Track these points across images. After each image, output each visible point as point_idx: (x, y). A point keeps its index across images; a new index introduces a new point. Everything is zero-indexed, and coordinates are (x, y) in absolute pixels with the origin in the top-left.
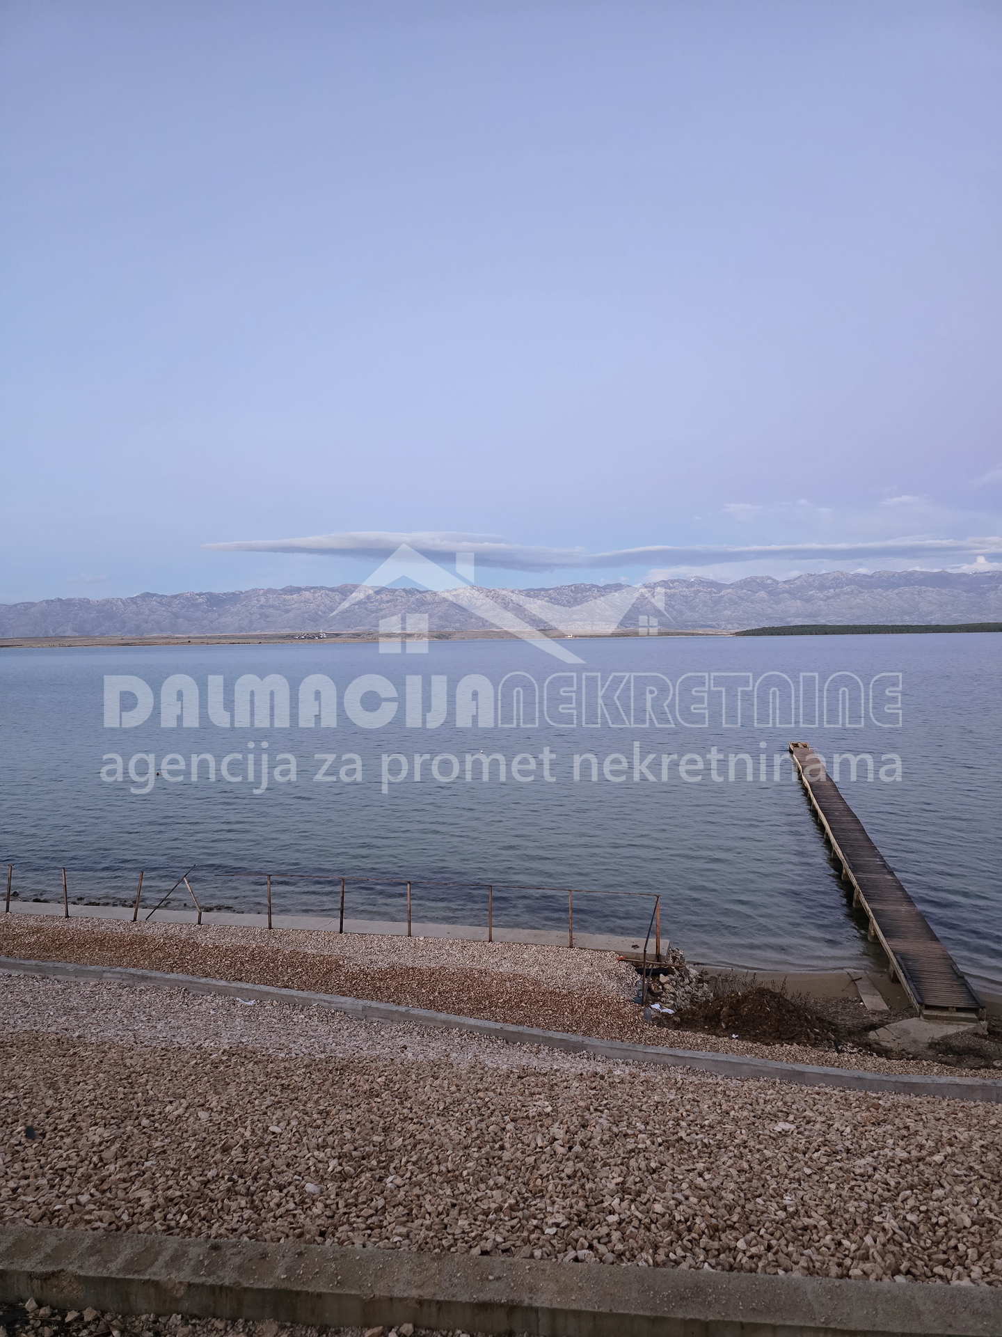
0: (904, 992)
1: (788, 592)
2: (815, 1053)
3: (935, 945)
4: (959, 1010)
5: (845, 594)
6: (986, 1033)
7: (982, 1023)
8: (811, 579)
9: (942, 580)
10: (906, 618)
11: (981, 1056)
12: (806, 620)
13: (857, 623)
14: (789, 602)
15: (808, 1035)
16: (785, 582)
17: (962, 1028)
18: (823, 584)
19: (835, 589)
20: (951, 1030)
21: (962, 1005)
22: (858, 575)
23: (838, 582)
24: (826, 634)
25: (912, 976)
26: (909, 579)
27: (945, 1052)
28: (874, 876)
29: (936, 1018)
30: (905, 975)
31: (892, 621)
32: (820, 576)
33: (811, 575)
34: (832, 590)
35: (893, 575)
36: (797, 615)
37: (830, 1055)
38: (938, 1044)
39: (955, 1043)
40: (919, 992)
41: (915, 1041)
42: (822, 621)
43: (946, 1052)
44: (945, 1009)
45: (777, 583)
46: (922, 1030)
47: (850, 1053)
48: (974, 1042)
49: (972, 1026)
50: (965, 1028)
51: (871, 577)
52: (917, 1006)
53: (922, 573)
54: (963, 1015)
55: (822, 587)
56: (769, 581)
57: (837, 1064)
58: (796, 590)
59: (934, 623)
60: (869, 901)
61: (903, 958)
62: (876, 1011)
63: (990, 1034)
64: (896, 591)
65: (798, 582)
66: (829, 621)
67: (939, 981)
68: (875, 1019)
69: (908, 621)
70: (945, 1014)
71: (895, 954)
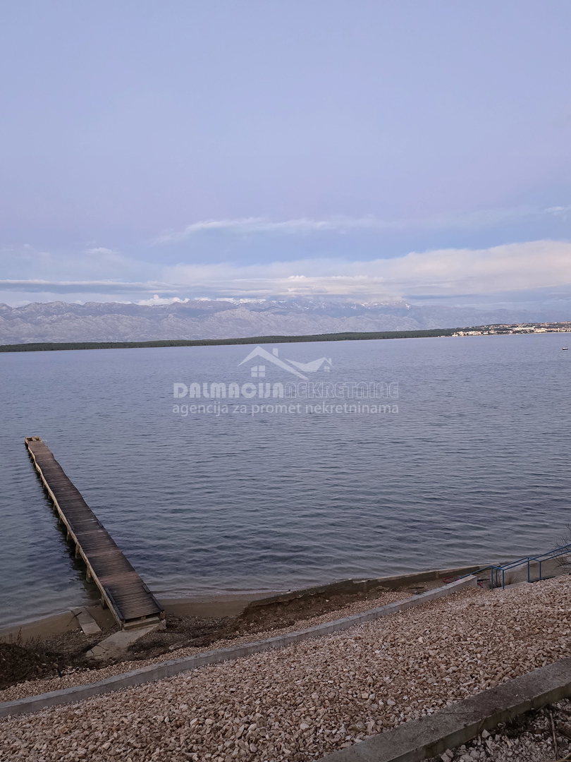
0: (111, 615)
1: (21, 317)
2: (42, 683)
3: (132, 574)
4: (148, 617)
5: (65, 319)
6: (165, 628)
7: (162, 621)
8: (38, 307)
9: (133, 310)
10: (110, 337)
11: (162, 646)
12: (36, 339)
13: (75, 341)
14: (22, 325)
15: (37, 671)
16: (17, 309)
17: (150, 630)
18: (48, 310)
19: (57, 315)
20: (142, 633)
21: (149, 613)
22: (74, 305)
23: (60, 309)
24: (52, 350)
25: (117, 601)
26: (110, 309)
27: (138, 651)
28: (89, 532)
29: (133, 627)
30: (112, 602)
31: (100, 340)
32: (45, 304)
33: (38, 304)
34: (55, 316)
35: (100, 306)
36: (29, 335)
37: (54, 681)
38: (134, 646)
39: (145, 641)
40: (121, 612)
41: (118, 649)
42: (48, 340)
43: (141, 650)
44: (139, 619)
45: (11, 309)
46: (123, 638)
47: (70, 674)
48: (157, 637)
49: (156, 626)
50: (152, 629)
51: (84, 306)
52: (120, 622)
53: (119, 305)
54: (150, 620)
55: (48, 313)
56: (4, 308)
57: (59, 686)
58: (27, 315)
59: (129, 341)
60: (86, 552)
61: (110, 589)
62: (92, 634)
63: (168, 627)
64: (102, 317)
65: (28, 309)
66: (54, 340)
67: (134, 600)
68: (91, 641)
69: (112, 339)
70: (138, 623)
71: (104, 587)
